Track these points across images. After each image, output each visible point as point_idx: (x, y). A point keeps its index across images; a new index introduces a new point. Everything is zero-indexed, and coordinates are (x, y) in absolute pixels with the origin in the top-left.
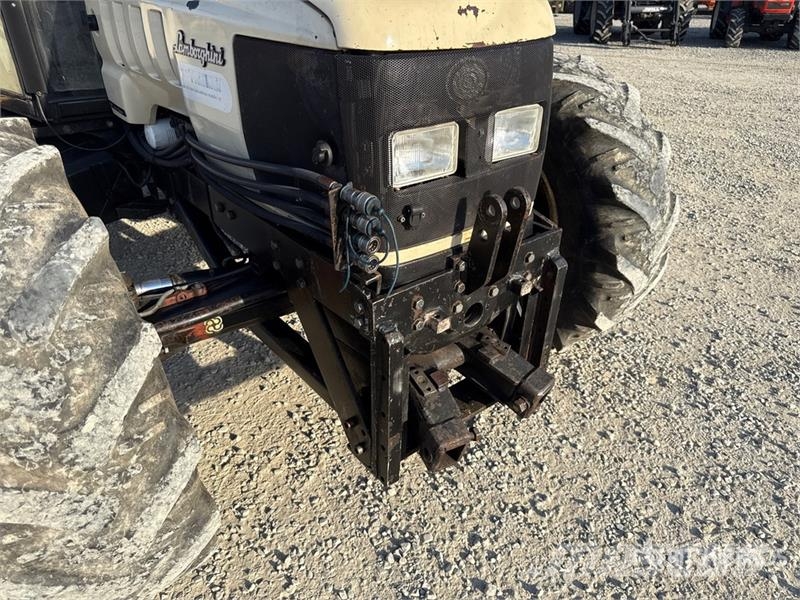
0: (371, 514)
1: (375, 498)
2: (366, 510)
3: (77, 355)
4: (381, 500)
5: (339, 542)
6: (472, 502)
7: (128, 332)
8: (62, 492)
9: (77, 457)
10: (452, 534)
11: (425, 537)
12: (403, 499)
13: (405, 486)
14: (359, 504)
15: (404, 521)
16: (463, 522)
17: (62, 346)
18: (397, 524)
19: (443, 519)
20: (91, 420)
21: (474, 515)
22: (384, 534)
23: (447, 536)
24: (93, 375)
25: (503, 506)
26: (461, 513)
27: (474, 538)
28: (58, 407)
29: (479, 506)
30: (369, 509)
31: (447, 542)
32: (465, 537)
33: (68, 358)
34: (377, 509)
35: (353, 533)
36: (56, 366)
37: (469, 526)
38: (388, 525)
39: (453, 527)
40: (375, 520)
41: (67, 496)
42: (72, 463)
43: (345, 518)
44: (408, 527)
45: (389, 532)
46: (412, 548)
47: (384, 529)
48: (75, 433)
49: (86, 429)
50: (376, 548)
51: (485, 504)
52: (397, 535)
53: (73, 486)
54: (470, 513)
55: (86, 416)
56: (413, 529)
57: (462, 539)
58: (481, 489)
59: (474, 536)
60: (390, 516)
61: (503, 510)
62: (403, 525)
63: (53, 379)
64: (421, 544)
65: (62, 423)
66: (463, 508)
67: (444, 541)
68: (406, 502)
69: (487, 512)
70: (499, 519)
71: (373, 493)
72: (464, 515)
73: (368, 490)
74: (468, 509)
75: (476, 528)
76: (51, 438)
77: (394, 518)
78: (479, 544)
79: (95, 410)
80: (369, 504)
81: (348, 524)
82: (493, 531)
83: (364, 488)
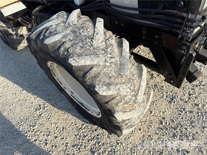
0: (162, 93)
1: (161, 89)
2: (160, 93)
3: (134, 77)
4: (163, 90)
5: (158, 101)
6: (185, 86)
7: (139, 68)
8: (136, 109)
9: (138, 101)
10: (184, 94)
11: (178, 96)
12: (168, 88)
13: (167, 85)
14: (158, 91)
15: (171, 93)
16: (185, 91)
17: (131, 76)
18: (170, 94)
19: (180, 91)
20: (140, 92)
21: (187, 89)
22: (168, 97)
23: (183, 95)
24: (137, 81)
25: (193, 85)
26: (184, 89)
27: (190, 95)
28: (134, 91)
29: (187, 87)
30: (161, 92)
31: (184, 96)
32: (187, 94)
33: (133, 79)
34: (163, 92)
35: (160, 98)
36: (132, 81)
37: (187, 92)
38: (167, 95)
39: (183, 93)
40: (164, 94)
41: (137, 110)
42: (137, 102)
43: (156, 95)
44: (172, 94)
45: (169, 97)
46: (176, 99)
47: (167, 96)
48: (138, 96)
49: (139, 94)
50: (167, 101)
51: (189, 86)
52: (171, 97)
53: (137, 107)
54: (186, 89)
55: (139, 91)
56: (174, 95)
57: (187, 95)
58: (186, 82)
59: (189, 94)
60: (167, 93)
61: (194, 86)
62: (171, 94)
63: (132, 85)
64: (178, 98)
65: (135, 94)
66: (184, 88)
67: (183, 96)
68: (169, 89)
69: (190, 87)
70: (194, 89)
71: (160, 88)
72: (185, 89)
73: (158, 88)
74: (185, 88)
75: (189, 92)
76: (134, 98)
77: (168, 93)
78: (192, 96)
79: (140, 89)
80: (160, 91)
81: (158, 97)
82: (194, 92)
83: (157, 87)
